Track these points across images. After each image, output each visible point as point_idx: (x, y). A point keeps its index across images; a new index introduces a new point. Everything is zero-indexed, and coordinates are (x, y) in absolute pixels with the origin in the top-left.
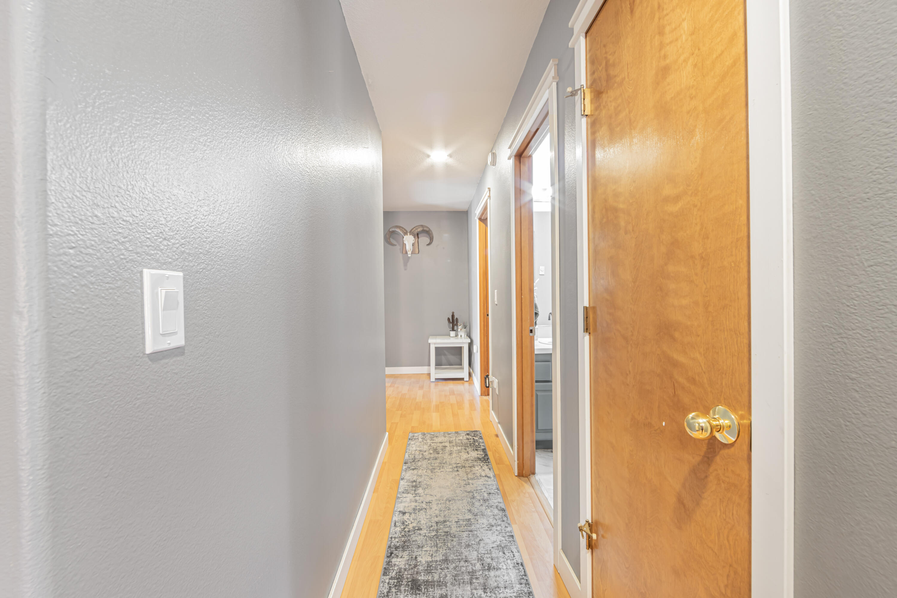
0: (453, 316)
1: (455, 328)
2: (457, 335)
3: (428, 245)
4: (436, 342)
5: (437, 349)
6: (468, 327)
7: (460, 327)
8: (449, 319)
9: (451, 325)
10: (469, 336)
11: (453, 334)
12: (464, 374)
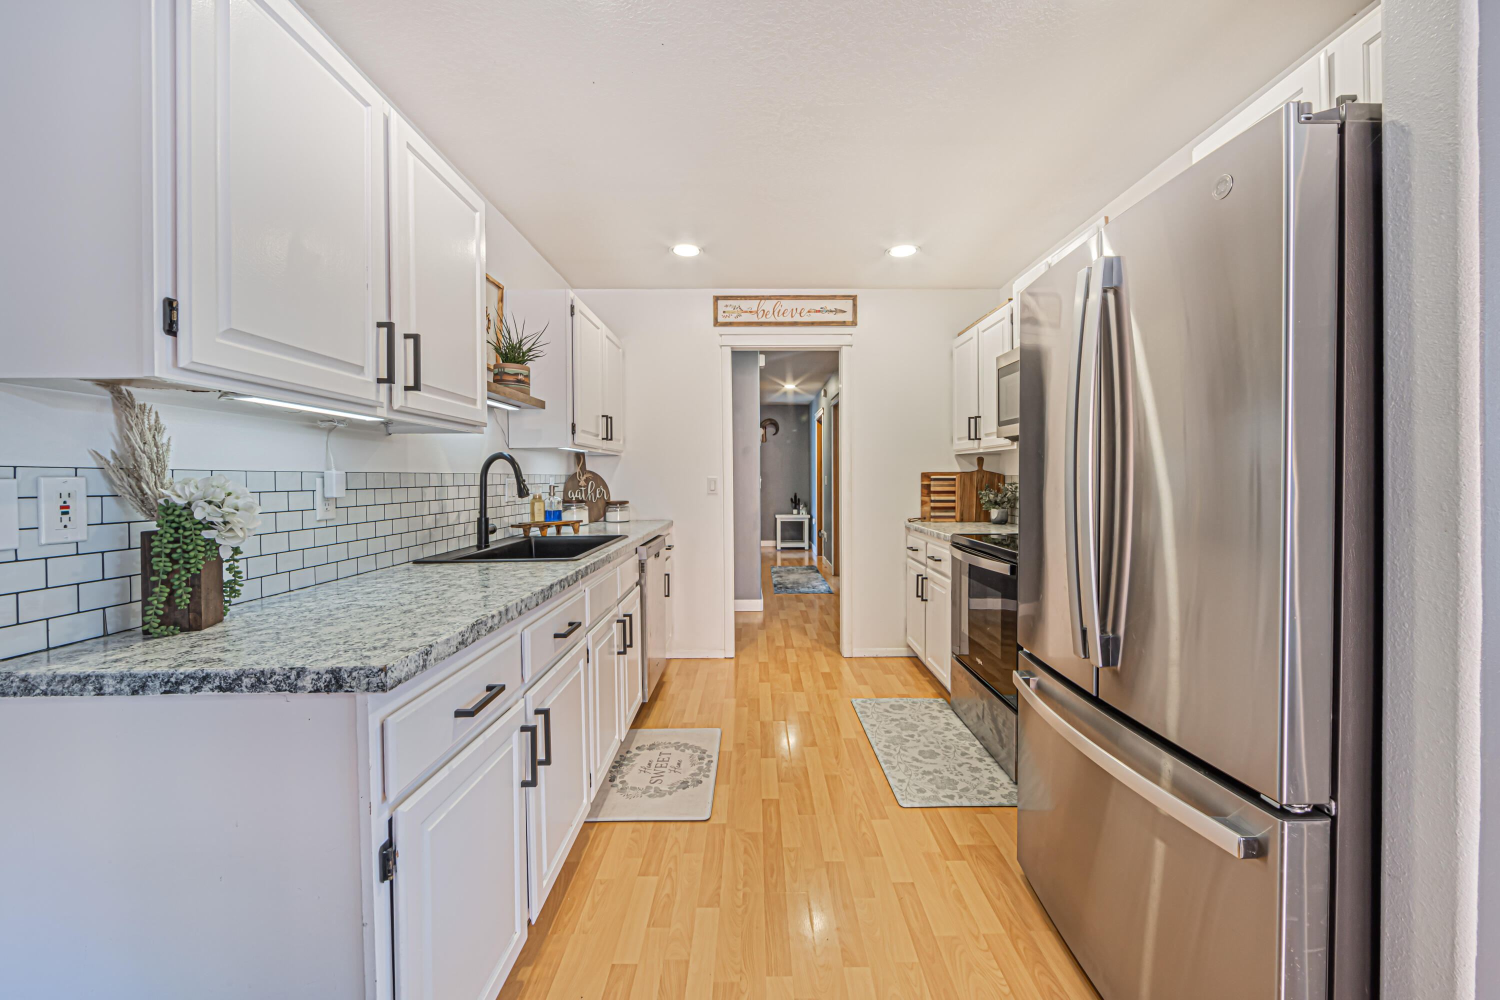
0: (795, 496)
1: (797, 507)
2: (799, 513)
3: (774, 434)
4: (780, 518)
5: (781, 522)
6: (808, 507)
7: (801, 506)
8: (792, 499)
9: (794, 504)
10: (809, 512)
11: (795, 511)
12: (805, 545)
